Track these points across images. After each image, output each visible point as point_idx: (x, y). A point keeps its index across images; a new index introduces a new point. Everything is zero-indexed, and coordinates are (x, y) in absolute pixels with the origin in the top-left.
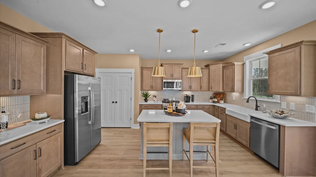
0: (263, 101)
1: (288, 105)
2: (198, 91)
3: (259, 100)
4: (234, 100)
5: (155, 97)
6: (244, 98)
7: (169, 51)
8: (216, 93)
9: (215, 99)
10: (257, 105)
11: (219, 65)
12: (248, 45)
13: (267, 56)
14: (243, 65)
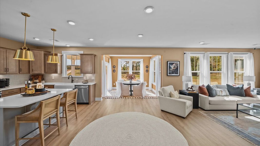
0: (76, 77)
1: (86, 78)
2: (17, 74)
3: (73, 77)
4: (53, 79)
6: (63, 77)
8: (33, 75)
9: (37, 80)
10: (72, 80)
11: (41, 52)
12: (68, 46)
13: (80, 55)
14: (62, 56)
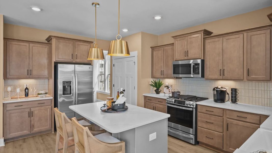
5: (166, 88)
7: (158, 18)
